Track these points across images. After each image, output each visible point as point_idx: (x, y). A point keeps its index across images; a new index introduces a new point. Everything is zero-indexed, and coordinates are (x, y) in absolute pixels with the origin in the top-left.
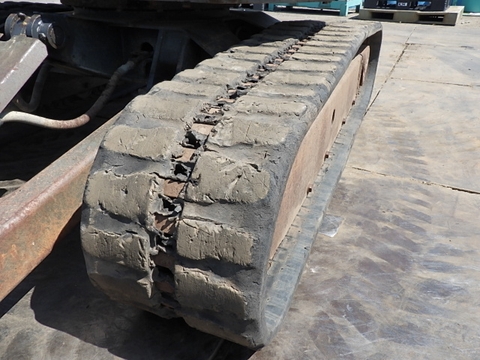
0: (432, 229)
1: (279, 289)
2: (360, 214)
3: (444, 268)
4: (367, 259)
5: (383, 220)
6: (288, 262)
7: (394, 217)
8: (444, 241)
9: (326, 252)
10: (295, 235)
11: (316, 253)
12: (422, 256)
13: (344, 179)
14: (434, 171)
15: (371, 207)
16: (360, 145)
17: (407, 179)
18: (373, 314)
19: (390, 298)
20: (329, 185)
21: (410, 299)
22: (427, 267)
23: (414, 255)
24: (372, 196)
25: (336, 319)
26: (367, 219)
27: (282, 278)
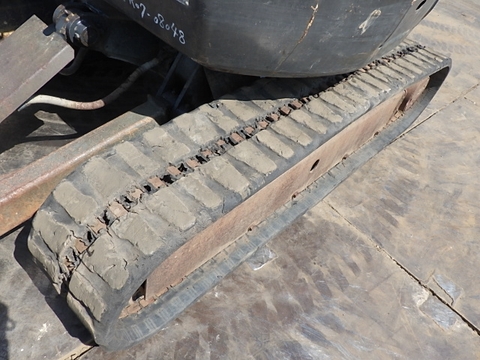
0: (339, 297)
1: (173, 304)
2: (293, 256)
3: (316, 337)
4: (264, 302)
5: (307, 271)
6: (196, 284)
7: (319, 272)
8: (338, 313)
9: (239, 283)
10: (219, 262)
11: (230, 280)
12: (308, 319)
13: (310, 214)
14: (398, 238)
15: (309, 254)
16: (356, 180)
17: (365, 237)
18: (231, 350)
19: (254, 342)
20: (285, 220)
21: (267, 351)
22: (303, 331)
23: (303, 315)
24: (318, 243)
25: (202, 342)
26: (295, 265)
27: (182, 296)
